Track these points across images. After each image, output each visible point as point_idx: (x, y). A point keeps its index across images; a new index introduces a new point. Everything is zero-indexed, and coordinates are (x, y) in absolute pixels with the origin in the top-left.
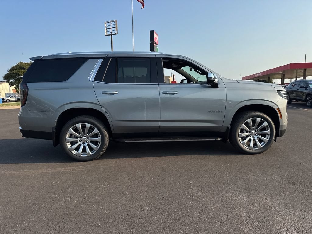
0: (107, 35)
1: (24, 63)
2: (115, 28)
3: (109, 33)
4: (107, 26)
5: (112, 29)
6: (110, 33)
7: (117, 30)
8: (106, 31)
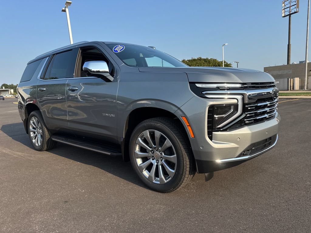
0: (284, 17)
1: (197, 58)
2: (296, 6)
3: (287, 13)
4: (285, 6)
5: (291, 7)
6: (289, 13)
7: (298, 7)
8: (283, 12)
